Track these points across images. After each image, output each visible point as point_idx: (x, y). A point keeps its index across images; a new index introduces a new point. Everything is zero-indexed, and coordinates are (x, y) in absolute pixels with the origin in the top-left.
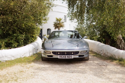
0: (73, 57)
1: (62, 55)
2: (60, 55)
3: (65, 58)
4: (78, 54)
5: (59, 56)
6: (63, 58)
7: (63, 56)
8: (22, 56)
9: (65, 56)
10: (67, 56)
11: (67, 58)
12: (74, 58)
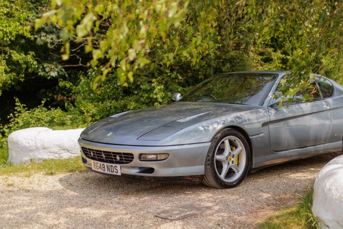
0: (119, 170)
2: (95, 159)
3: (102, 171)
4: (131, 161)
5: (93, 161)
6: (100, 170)
7: (99, 163)
9: (102, 163)
10: (106, 164)
11: (106, 172)
12: (123, 176)
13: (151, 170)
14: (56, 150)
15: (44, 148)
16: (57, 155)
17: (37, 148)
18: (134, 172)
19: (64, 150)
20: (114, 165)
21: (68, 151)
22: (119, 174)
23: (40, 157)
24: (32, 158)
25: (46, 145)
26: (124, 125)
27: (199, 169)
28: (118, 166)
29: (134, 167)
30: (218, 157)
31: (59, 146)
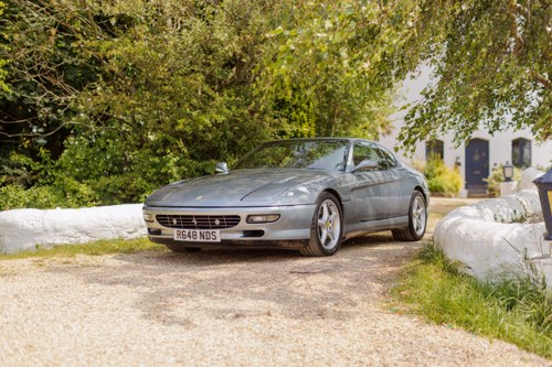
0: (219, 236)
1: (185, 227)
2: (180, 227)
3: (192, 240)
4: (236, 224)
5: (175, 230)
6: (188, 239)
7: (187, 231)
8: (130, 233)
9: (192, 231)
10: (198, 231)
11: (198, 240)
12: (224, 242)
13: (260, 233)
14: (71, 232)
15: (56, 231)
16: (72, 239)
17: (46, 231)
18: (238, 236)
19: (82, 232)
20: (211, 231)
21: (87, 234)
22: (218, 240)
23: (50, 241)
24: (39, 243)
25: (58, 227)
26: (217, 182)
27: (304, 233)
28: (218, 231)
29: (238, 231)
30: (319, 221)
31: (76, 228)
